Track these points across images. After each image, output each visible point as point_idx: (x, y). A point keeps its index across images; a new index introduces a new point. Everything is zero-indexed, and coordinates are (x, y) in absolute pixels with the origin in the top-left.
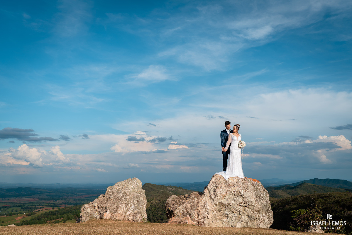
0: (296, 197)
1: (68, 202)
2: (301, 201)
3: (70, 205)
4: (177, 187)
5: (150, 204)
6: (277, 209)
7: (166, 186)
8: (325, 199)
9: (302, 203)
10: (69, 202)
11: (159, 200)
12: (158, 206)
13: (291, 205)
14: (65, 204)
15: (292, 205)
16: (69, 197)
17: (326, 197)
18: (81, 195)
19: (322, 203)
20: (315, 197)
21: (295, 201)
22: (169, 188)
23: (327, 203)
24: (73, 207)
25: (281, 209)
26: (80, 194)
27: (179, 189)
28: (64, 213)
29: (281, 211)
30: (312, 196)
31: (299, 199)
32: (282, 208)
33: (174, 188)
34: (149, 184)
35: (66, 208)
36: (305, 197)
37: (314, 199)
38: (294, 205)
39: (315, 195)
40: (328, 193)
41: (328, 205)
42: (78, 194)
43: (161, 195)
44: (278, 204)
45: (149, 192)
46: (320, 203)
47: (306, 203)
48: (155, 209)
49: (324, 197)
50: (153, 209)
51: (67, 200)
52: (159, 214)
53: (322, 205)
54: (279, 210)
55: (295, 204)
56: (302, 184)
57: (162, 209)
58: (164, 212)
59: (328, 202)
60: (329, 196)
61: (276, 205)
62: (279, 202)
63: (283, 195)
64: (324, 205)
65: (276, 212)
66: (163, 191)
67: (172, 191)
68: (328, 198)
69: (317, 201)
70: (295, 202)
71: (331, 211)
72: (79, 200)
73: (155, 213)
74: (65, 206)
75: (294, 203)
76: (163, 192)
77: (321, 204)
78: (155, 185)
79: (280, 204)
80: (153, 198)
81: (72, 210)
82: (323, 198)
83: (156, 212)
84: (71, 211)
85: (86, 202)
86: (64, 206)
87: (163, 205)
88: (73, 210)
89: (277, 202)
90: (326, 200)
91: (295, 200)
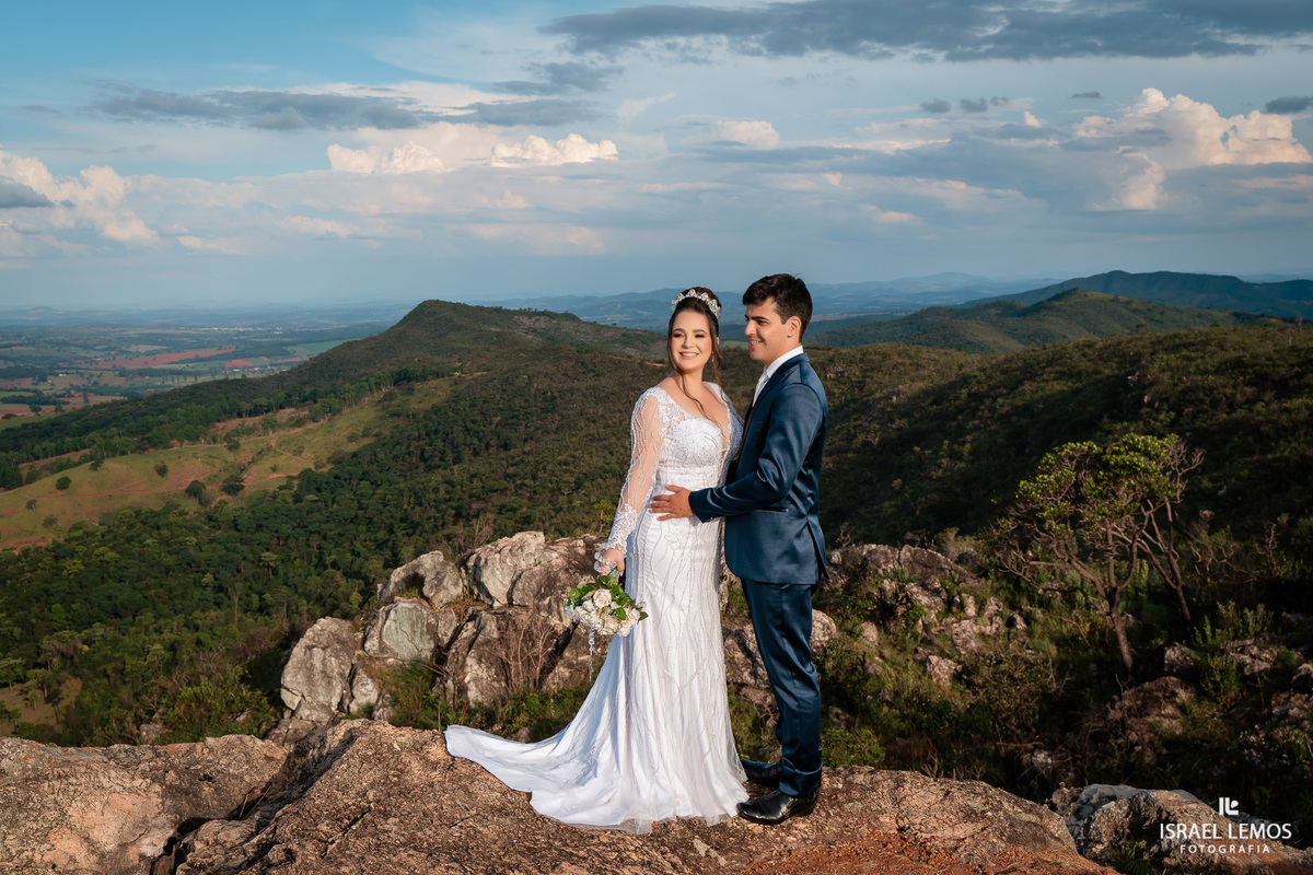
0: (1064, 349)
1: (95, 384)
2: (1084, 365)
3: (108, 394)
4: (556, 314)
5: (451, 385)
6: (989, 397)
7: (509, 311)
8: (1184, 352)
9: (1090, 370)
10: (101, 383)
11: (488, 370)
12: (484, 393)
13: (1044, 381)
14: (85, 391)
15: (1047, 381)
16: (97, 363)
17: (1186, 346)
18: (148, 354)
19: (1171, 369)
20: (1144, 347)
21: (1057, 365)
22: (524, 320)
23: (1192, 369)
24: (124, 403)
25: (1001, 395)
26: (143, 348)
27: (564, 323)
28: (88, 429)
29: (1002, 406)
30: (1130, 341)
31: (1077, 355)
32: (1008, 394)
33: (542, 318)
34: (438, 301)
35: (95, 407)
36: (1100, 350)
37: (1139, 355)
38: (1054, 379)
39: (1142, 339)
40: (1193, 331)
41: (1199, 378)
42: (133, 348)
43: (493, 347)
44: (990, 377)
45: (441, 336)
46: (1164, 371)
47: (1107, 371)
48: (473, 406)
49: (1180, 345)
50: (464, 404)
51: (92, 375)
52: (491, 423)
53: (1172, 378)
54: (995, 399)
55: (1061, 376)
56: (1063, 294)
57: (501, 406)
58: (512, 418)
59: (1197, 366)
60: (1201, 341)
61: (979, 382)
62: (992, 367)
63: (990, 339)
64: (1180, 380)
65: (983, 407)
66: (498, 330)
67: (535, 331)
68: (1197, 350)
69: (1152, 362)
70: (1058, 368)
71: (1208, 399)
72: (141, 373)
73: (473, 422)
74: (86, 400)
75: (1057, 372)
76: (498, 335)
77: (1169, 373)
78: (465, 306)
79: (998, 377)
80: (459, 360)
81: (119, 414)
82: (1175, 349)
83: (479, 418)
84: (115, 418)
85: (173, 380)
86: (81, 400)
87: (504, 390)
88: (124, 415)
89: (983, 370)
90: (1190, 359)
91: (1060, 358)
